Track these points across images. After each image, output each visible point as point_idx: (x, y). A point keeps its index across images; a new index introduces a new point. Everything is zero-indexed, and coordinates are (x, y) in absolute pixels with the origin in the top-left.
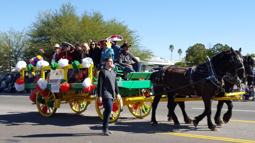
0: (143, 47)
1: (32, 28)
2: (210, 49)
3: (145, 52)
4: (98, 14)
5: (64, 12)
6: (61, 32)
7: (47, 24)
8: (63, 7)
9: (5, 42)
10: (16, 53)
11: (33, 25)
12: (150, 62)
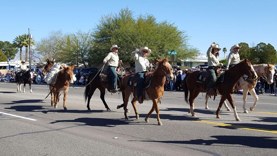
0: (190, 46)
1: (96, 30)
2: (253, 48)
3: (192, 50)
4: (151, 17)
5: (122, 16)
6: (119, 34)
7: (108, 26)
8: (122, 12)
9: (74, 42)
10: (83, 51)
11: (97, 27)
12: (197, 59)
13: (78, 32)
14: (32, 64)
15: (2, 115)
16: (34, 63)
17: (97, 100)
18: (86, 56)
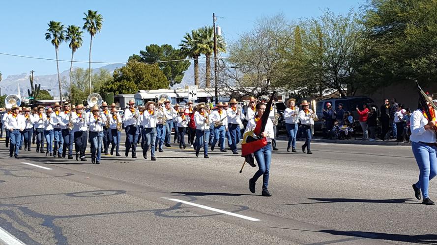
13: (324, 17)
14: (222, 93)
15: (182, 205)
16: (226, 89)
17: (384, 175)
18: (344, 71)
